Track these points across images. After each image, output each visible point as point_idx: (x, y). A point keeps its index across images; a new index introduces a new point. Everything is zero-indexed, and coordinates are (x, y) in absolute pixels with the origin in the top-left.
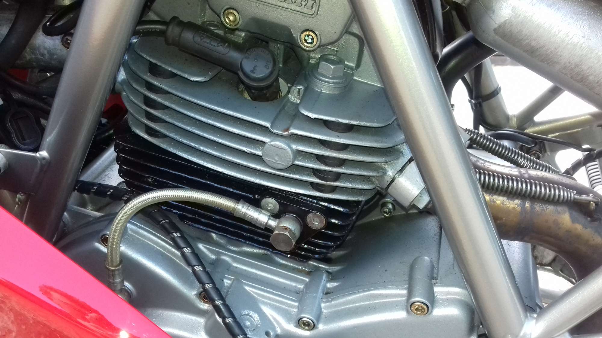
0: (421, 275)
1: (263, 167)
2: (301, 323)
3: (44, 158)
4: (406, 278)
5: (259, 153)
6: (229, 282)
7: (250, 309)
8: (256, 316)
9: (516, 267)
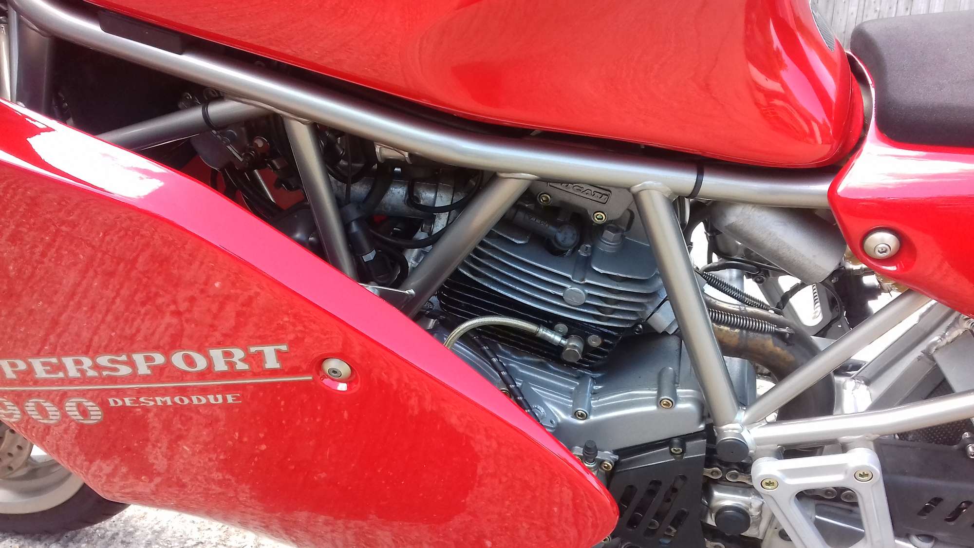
0: (667, 382)
1: (563, 303)
2: (576, 415)
3: (412, 295)
4: (655, 382)
5: (561, 294)
6: (520, 384)
7: (537, 404)
8: (542, 410)
9: (734, 376)
